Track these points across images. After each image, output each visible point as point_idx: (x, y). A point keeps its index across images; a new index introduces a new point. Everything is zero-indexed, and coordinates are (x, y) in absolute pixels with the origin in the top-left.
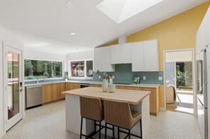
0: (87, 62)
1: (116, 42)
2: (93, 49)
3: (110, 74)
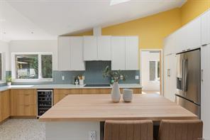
0: (42, 56)
1: (89, 32)
2: (56, 38)
3: (80, 73)
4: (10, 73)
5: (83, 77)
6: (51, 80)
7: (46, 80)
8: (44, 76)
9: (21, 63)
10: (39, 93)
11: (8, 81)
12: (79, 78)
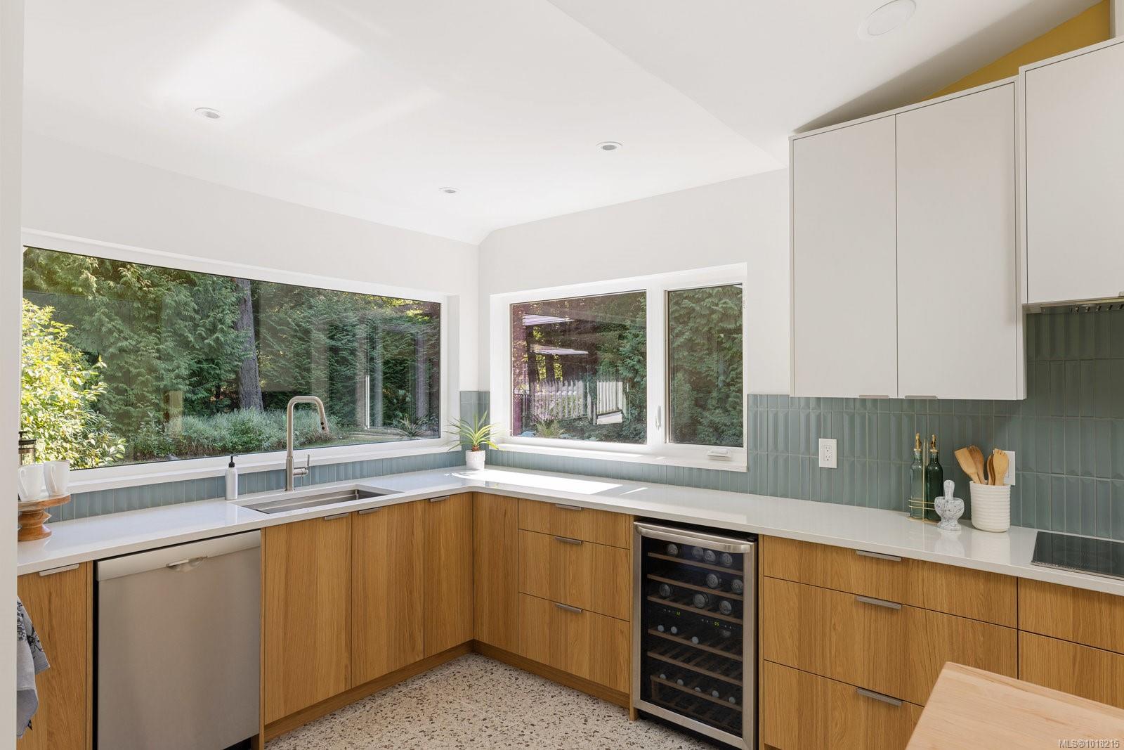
4: (481, 403)
5: (1006, 461)
6: (736, 459)
7: (699, 456)
8: (684, 432)
9: (557, 351)
10: (649, 544)
11: (468, 446)
12: (968, 463)
